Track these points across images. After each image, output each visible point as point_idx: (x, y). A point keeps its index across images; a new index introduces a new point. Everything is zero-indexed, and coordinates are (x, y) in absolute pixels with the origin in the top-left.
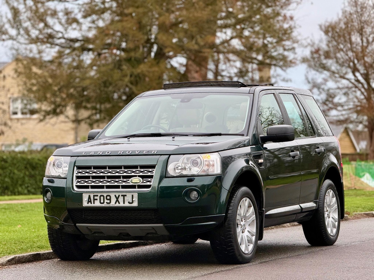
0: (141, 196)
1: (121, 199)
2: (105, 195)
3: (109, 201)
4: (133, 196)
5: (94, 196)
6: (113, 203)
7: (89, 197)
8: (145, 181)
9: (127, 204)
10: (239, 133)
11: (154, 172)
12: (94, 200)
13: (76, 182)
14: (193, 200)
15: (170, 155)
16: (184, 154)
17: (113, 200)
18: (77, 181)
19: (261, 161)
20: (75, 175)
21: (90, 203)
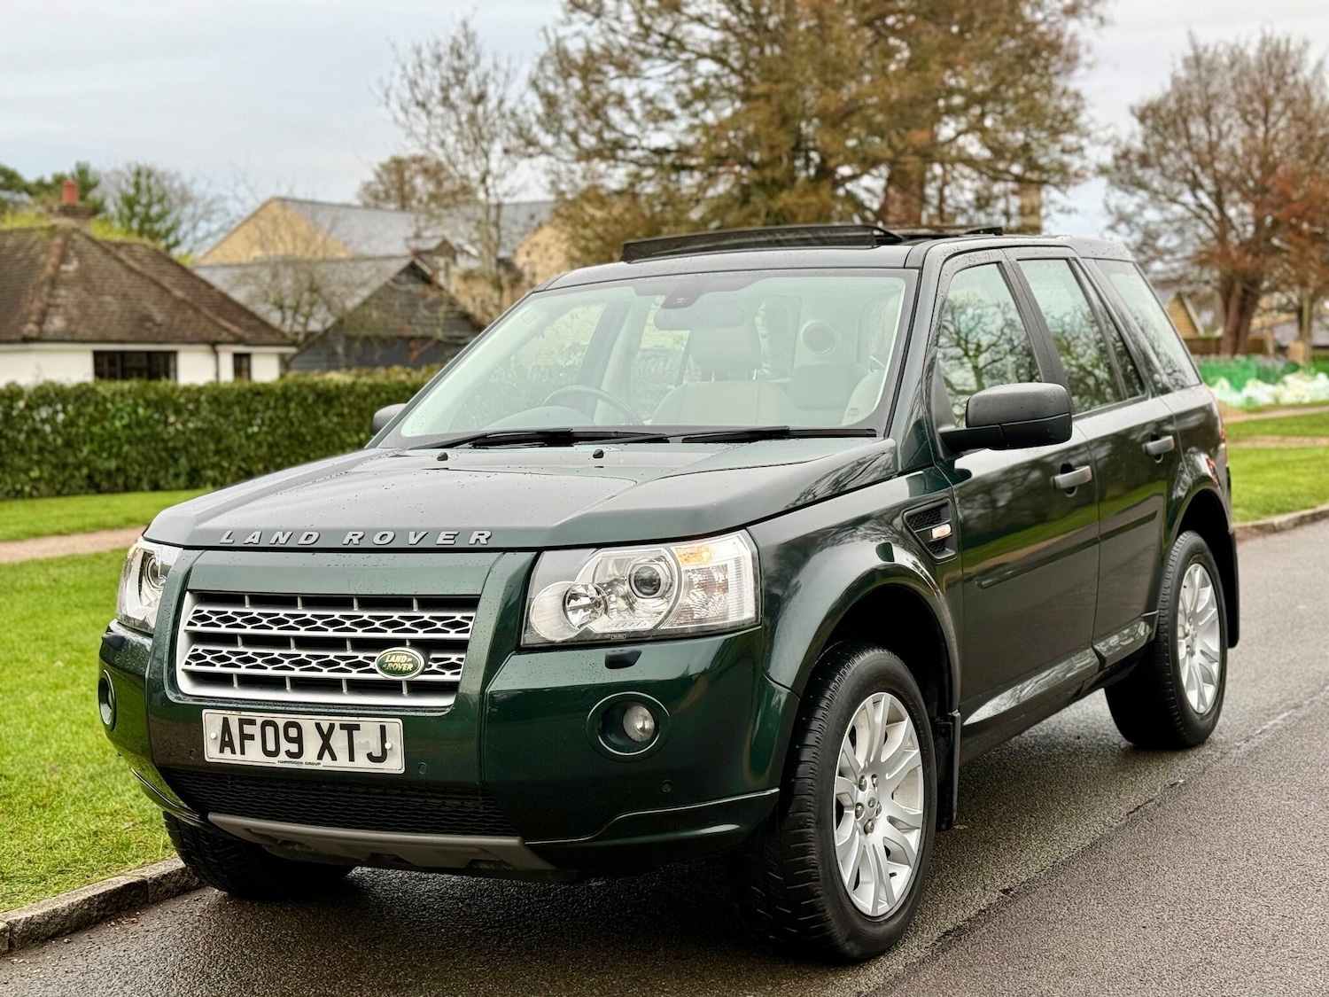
0: (415, 727)
1: (339, 741)
2: (280, 721)
3: (294, 748)
4: (383, 729)
5: (242, 722)
6: (310, 758)
7: (226, 726)
8: (435, 666)
9: (362, 764)
10: (857, 424)
11: (471, 624)
12: (245, 737)
13: (186, 659)
14: (635, 745)
15: (540, 551)
16: (599, 546)
17: (312, 744)
18: (190, 653)
19: (941, 531)
20: (183, 626)
21: (228, 750)
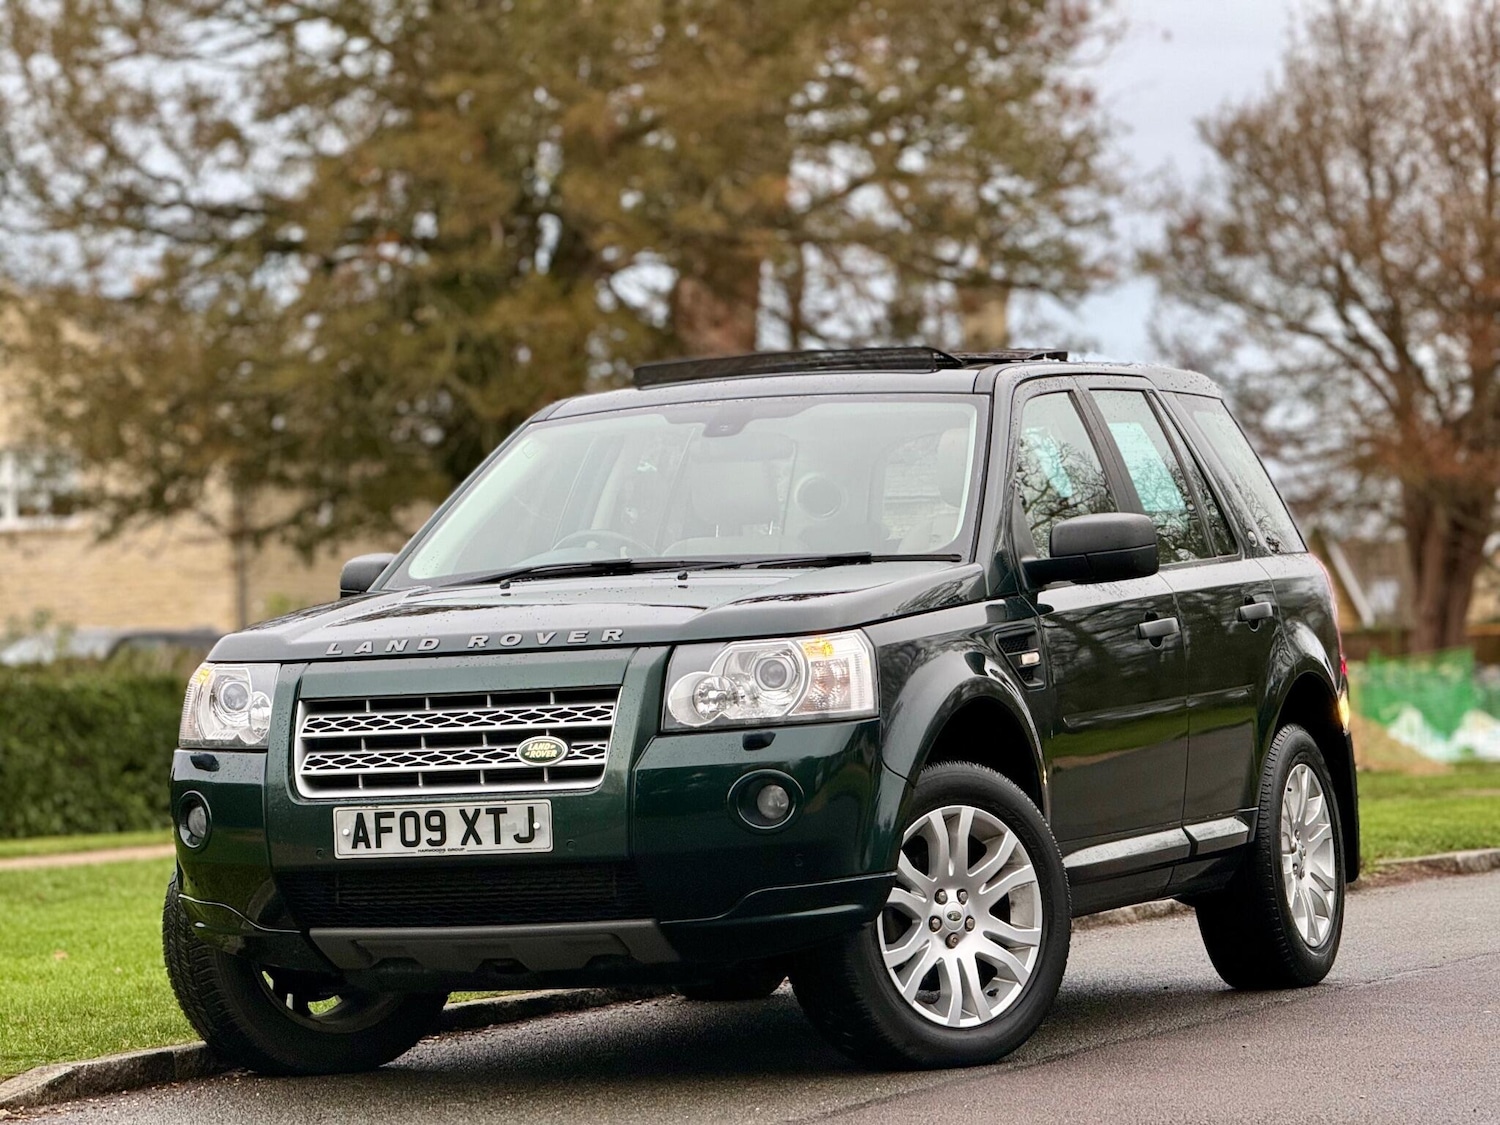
0: (562, 808)
1: (485, 826)
2: (422, 811)
3: (436, 836)
4: (531, 810)
5: (379, 816)
6: (454, 844)
7: (360, 821)
8: (577, 753)
9: (509, 846)
10: (940, 550)
11: (612, 712)
12: (381, 831)
13: (304, 765)
14: (767, 820)
15: (673, 645)
16: (728, 640)
17: (456, 830)
18: (307, 759)
19: (1029, 658)
20: (299, 735)
21: (362, 845)
